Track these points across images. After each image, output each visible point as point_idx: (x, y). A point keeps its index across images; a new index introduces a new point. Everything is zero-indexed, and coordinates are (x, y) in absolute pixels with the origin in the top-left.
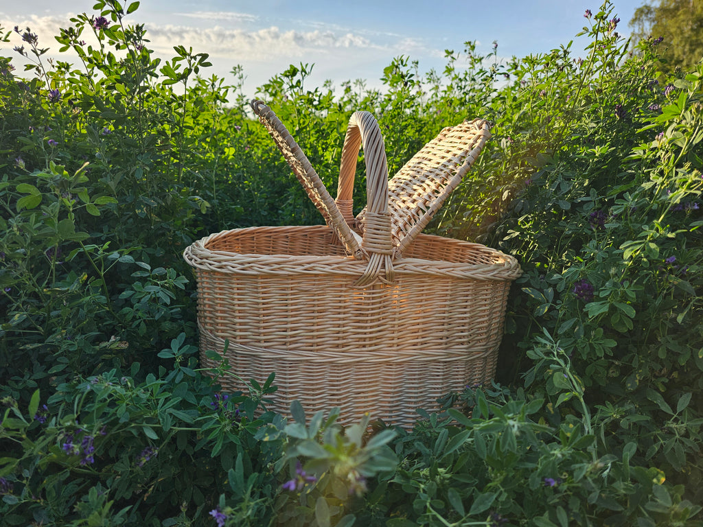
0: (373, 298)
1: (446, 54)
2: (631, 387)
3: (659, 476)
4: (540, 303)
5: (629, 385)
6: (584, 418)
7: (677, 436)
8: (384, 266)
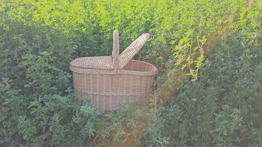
0: (115, 80)
8: (117, 72)
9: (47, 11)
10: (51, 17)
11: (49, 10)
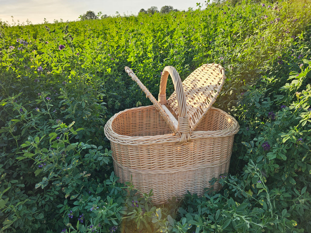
0: (183, 149)
1: (197, 5)
2: (284, 179)
3: (295, 223)
4: (249, 148)
5: (283, 178)
6: (267, 196)
7: (301, 204)
8: (187, 137)
9: (52, 49)
10: (60, 58)
11: (55, 48)
